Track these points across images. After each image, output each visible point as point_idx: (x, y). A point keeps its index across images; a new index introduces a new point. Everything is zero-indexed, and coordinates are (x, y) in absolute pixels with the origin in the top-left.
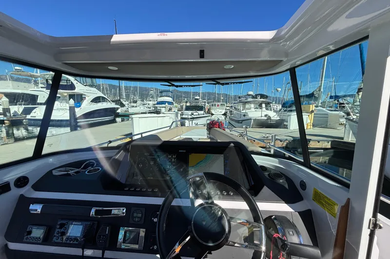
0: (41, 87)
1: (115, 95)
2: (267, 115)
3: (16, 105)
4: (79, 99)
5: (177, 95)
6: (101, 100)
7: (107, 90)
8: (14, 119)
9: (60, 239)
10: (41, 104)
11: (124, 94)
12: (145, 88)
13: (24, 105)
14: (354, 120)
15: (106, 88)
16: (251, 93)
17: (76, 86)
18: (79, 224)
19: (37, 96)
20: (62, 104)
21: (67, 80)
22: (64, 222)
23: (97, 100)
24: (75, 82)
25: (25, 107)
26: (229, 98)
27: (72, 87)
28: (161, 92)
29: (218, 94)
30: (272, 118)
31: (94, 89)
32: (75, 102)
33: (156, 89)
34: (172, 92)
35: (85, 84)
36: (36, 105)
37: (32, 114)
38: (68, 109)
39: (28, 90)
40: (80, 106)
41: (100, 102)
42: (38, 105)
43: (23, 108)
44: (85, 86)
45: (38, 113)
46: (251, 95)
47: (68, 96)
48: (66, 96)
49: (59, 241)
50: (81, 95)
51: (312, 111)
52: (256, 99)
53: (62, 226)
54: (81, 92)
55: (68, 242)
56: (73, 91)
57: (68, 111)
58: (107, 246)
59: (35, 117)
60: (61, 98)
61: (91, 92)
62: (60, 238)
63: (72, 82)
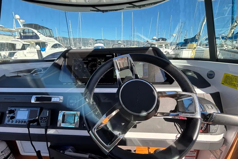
0: (17, 39)
1: (67, 44)
2: (166, 51)
3: (4, 51)
4: (43, 45)
5: (107, 43)
6: (58, 46)
7: (62, 41)
8: (4, 60)
9: (10, 122)
10: (19, 50)
11: (73, 43)
12: (86, 39)
13: (9, 50)
14: (226, 49)
15: (61, 40)
16: (155, 38)
17: (39, 37)
18: (25, 110)
19: (16, 44)
20: (31, 49)
21: (32, 32)
22: (13, 109)
23: (55, 46)
24: (38, 34)
25: (9, 52)
26: (140, 43)
27: (37, 37)
28: (96, 40)
29: (133, 41)
30: (170, 53)
31: (52, 39)
32: (41, 48)
33: (93, 39)
34: (103, 40)
35: (46, 35)
36: (16, 50)
37: (15, 56)
38: (37, 52)
39: (9, 40)
40: (45, 50)
41: (57, 47)
42: (17, 50)
43: (8, 53)
44: (46, 36)
45: (18, 56)
46: (155, 39)
47: (35, 44)
48: (33, 44)
49: (10, 123)
50: (44, 43)
51: (195, 47)
52: (159, 42)
53: (11, 112)
54: (44, 41)
55: (17, 123)
56: (38, 40)
57: (37, 54)
58: (49, 125)
59: (17, 58)
60: (30, 45)
61: (50, 40)
62: (11, 120)
63: (36, 33)
